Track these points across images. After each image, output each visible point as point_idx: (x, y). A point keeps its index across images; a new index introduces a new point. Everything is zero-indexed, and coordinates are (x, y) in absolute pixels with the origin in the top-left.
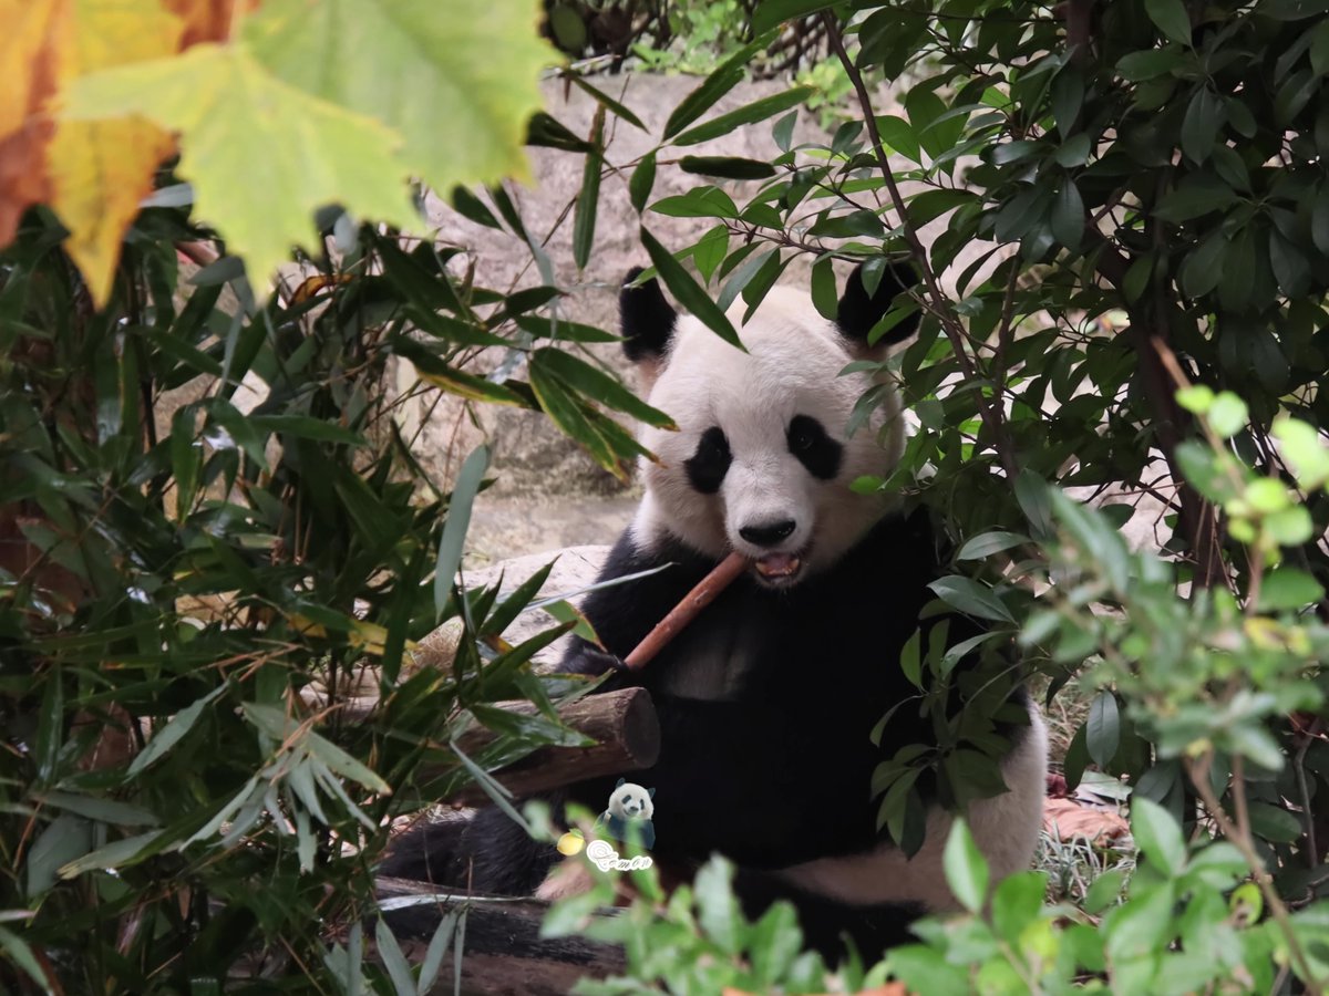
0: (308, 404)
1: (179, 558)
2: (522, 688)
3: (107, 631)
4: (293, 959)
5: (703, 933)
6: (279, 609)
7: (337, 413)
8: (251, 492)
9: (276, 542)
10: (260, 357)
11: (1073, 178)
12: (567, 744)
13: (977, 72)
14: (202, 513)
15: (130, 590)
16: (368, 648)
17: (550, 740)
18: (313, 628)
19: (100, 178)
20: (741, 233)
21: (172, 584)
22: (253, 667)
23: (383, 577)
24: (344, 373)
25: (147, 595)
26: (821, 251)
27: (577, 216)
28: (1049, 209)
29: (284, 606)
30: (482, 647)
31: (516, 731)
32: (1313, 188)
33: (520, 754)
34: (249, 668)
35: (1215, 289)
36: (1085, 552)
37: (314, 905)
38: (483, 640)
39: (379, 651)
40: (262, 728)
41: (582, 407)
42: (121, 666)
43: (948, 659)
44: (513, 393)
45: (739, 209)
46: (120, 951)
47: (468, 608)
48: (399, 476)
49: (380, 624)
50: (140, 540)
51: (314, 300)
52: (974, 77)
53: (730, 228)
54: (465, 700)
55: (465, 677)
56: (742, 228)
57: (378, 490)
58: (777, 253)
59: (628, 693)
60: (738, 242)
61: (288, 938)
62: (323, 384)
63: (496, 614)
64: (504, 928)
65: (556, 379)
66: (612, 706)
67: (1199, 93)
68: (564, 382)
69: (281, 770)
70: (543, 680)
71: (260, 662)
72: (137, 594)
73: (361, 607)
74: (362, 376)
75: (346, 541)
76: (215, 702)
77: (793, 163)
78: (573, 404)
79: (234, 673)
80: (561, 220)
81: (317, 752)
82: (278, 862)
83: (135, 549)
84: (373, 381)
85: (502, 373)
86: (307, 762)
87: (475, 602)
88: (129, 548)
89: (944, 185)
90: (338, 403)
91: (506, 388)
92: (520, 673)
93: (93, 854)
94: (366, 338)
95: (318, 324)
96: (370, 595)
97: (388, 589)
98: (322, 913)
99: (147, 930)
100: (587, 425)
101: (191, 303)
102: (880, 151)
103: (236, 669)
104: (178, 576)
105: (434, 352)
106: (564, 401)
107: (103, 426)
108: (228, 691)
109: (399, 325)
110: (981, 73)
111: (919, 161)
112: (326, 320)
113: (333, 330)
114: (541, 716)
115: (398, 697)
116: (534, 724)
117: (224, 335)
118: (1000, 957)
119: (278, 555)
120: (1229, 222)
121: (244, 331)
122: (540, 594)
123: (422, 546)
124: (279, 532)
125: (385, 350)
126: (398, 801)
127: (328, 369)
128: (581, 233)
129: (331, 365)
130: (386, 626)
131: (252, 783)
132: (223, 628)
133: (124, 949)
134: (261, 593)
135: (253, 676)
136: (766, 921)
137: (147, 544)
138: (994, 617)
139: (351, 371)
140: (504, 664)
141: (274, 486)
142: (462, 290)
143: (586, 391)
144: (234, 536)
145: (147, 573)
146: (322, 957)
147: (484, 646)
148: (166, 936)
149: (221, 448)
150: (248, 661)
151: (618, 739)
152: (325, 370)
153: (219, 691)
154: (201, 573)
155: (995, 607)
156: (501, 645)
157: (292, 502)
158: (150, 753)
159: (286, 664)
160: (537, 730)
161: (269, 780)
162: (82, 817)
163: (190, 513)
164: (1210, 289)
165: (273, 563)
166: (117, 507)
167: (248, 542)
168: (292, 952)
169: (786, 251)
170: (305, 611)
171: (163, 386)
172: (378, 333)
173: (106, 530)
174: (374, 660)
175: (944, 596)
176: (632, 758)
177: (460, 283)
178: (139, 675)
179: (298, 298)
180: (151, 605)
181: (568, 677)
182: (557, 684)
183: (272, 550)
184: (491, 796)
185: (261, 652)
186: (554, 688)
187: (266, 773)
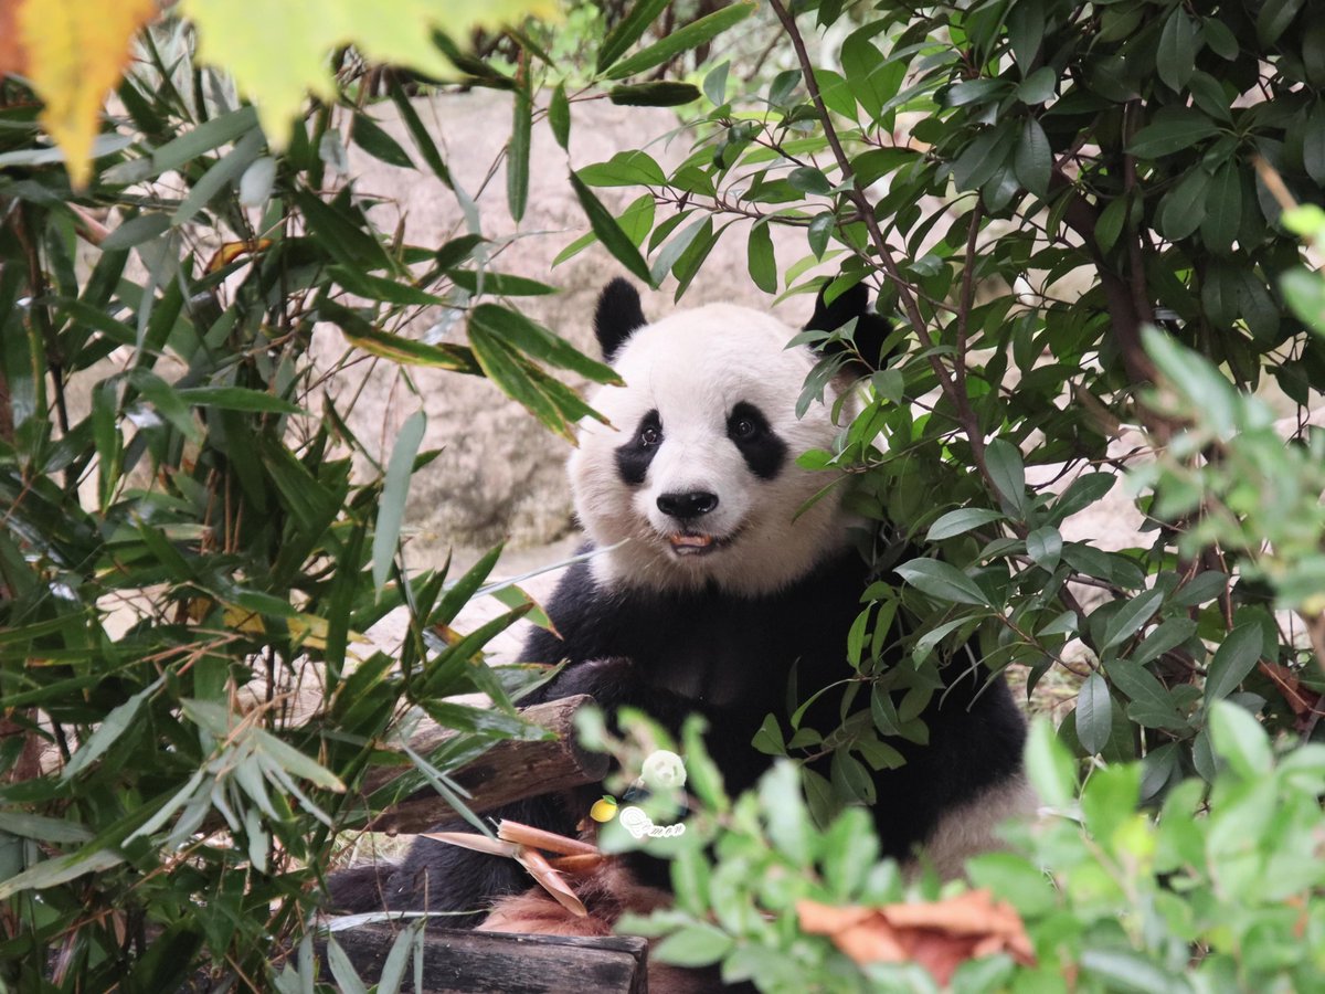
0: (233, 377)
1: (99, 554)
2: (475, 681)
3: (30, 626)
4: (242, 980)
5: (771, 844)
6: (216, 597)
7: (265, 387)
8: (174, 479)
9: (204, 532)
10: (176, 331)
11: (1037, 118)
12: (527, 739)
13: (918, 15)
14: (123, 504)
15: (52, 586)
16: (308, 642)
17: (509, 734)
18: (250, 622)
19: (76, 46)
20: (670, 201)
21: (93, 582)
22: (192, 659)
23: (323, 563)
24: (269, 343)
25: (72, 591)
26: (759, 216)
27: (509, 165)
28: (1012, 153)
29: (221, 593)
30: (429, 638)
31: (471, 726)
32: (1303, 113)
33: (470, 757)
34: (187, 661)
35: (1198, 231)
36: (1184, 397)
37: (263, 923)
38: (431, 631)
39: (322, 645)
40: (202, 725)
41: (526, 368)
42: (49, 663)
43: (921, 648)
44: (449, 354)
45: (666, 176)
46: (53, 982)
47: (411, 595)
48: (336, 453)
49: (320, 615)
50: (56, 535)
51: (231, 266)
52: (913, 21)
53: (657, 197)
54: (415, 696)
55: (414, 671)
56: (670, 196)
57: (314, 469)
58: (709, 223)
59: (574, 700)
60: (665, 213)
61: (235, 960)
62: (247, 354)
63: (445, 602)
64: (448, 962)
65: (495, 338)
66: (558, 716)
67: (1174, 15)
68: (504, 339)
69: (228, 763)
70: (498, 672)
71: (197, 655)
72: (59, 589)
73: (299, 597)
74: (288, 347)
75: (279, 527)
76: (151, 700)
77: (727, 118)
78: (517, 365)
79: (171, 667)
80: (492, 172)
81: (265, 747)
82: (221, 879)
83: (53, 546)
84: (301, 351)
85: (437, 333)
86: (253, 758)
87: (420, 590)
88: (45, 544)
89: (883, 144)
90: (264, 376)
91: (441, 350)
92: (473, 665)
93: (24, 874)
94: (292, 306)
95: (240, 292)
96: (307, 584)
97: (328, 577)
98: (272, 930)
99: (82, 958)
100: (532, 387)
101: (97, 273)
102: (820, 103)
103: (174, 661)
104: (100, 574)
105: (365, 318)
106: (507, 362)
107: (17, 406)
108: (165, 687)
109: (325, 289)
110: (923, 16)
111: (856, 119)
112: (247, 289)
113: (255, 298)
114: (498, 709)
115: (346, 688)
116: (491, 718)
117: (136, 308)
118: (1091, 859)
119: (207, 547)
120: (1211, 156)
121: (157, 303)
122: (489, 579)
123: (360, 524)
124: (207, 520)
125: (311, 318)
126: (344, 812)
127: (252, 341)
128: (515, 183)
129: (255, 336)
130: (326, 617)
131: (197, 778)
132: (154, 624)
133: (57, 982)
134: (196, 580)
135: (190, 671)
136: (838, 827)
137: (65, 540)
138: (968, 601)
139: (277, 341)
140: (456, 653)
141: (199, 472)
142: (393, 249)
143: (526, 350)
144: (158, 527)
145: (65, 572)
146: (272, 980)
147: (432, 636)
148: (101, 966)
149: (145, 425)
150: (185, 653)
151: (564, 751)
152: (248, 343)
153: (156, 685)
154: (124, 569)
155: (968, 590)
156: (451, 635)
157: (219, 489)
158: (86, 754)
159: (225, 656)
160: (493, 724)
161: (215, 775)
162: (11, 835)
163: (110, 503)
164: (1191, 231)
165: (202, 554)
166: (31, 499)
167: (175, 533)
168: (240, 973)
169: (719, 220)
170: (244, 599)
171: (73, 367)
172: (303, 299)
173: (19, 525)
174: (316, 655)
175: (914, 580)
176: (581, 771)
177: (389, 242)
178: (67, 671)
179: (213, 267)
180: (75, 601)
181: (524, 668)
182: (513, 675)
183: (200, 541)
184: (447, 799)
185: (199, 643)
186: (509, 679)
187: (212, 768)
